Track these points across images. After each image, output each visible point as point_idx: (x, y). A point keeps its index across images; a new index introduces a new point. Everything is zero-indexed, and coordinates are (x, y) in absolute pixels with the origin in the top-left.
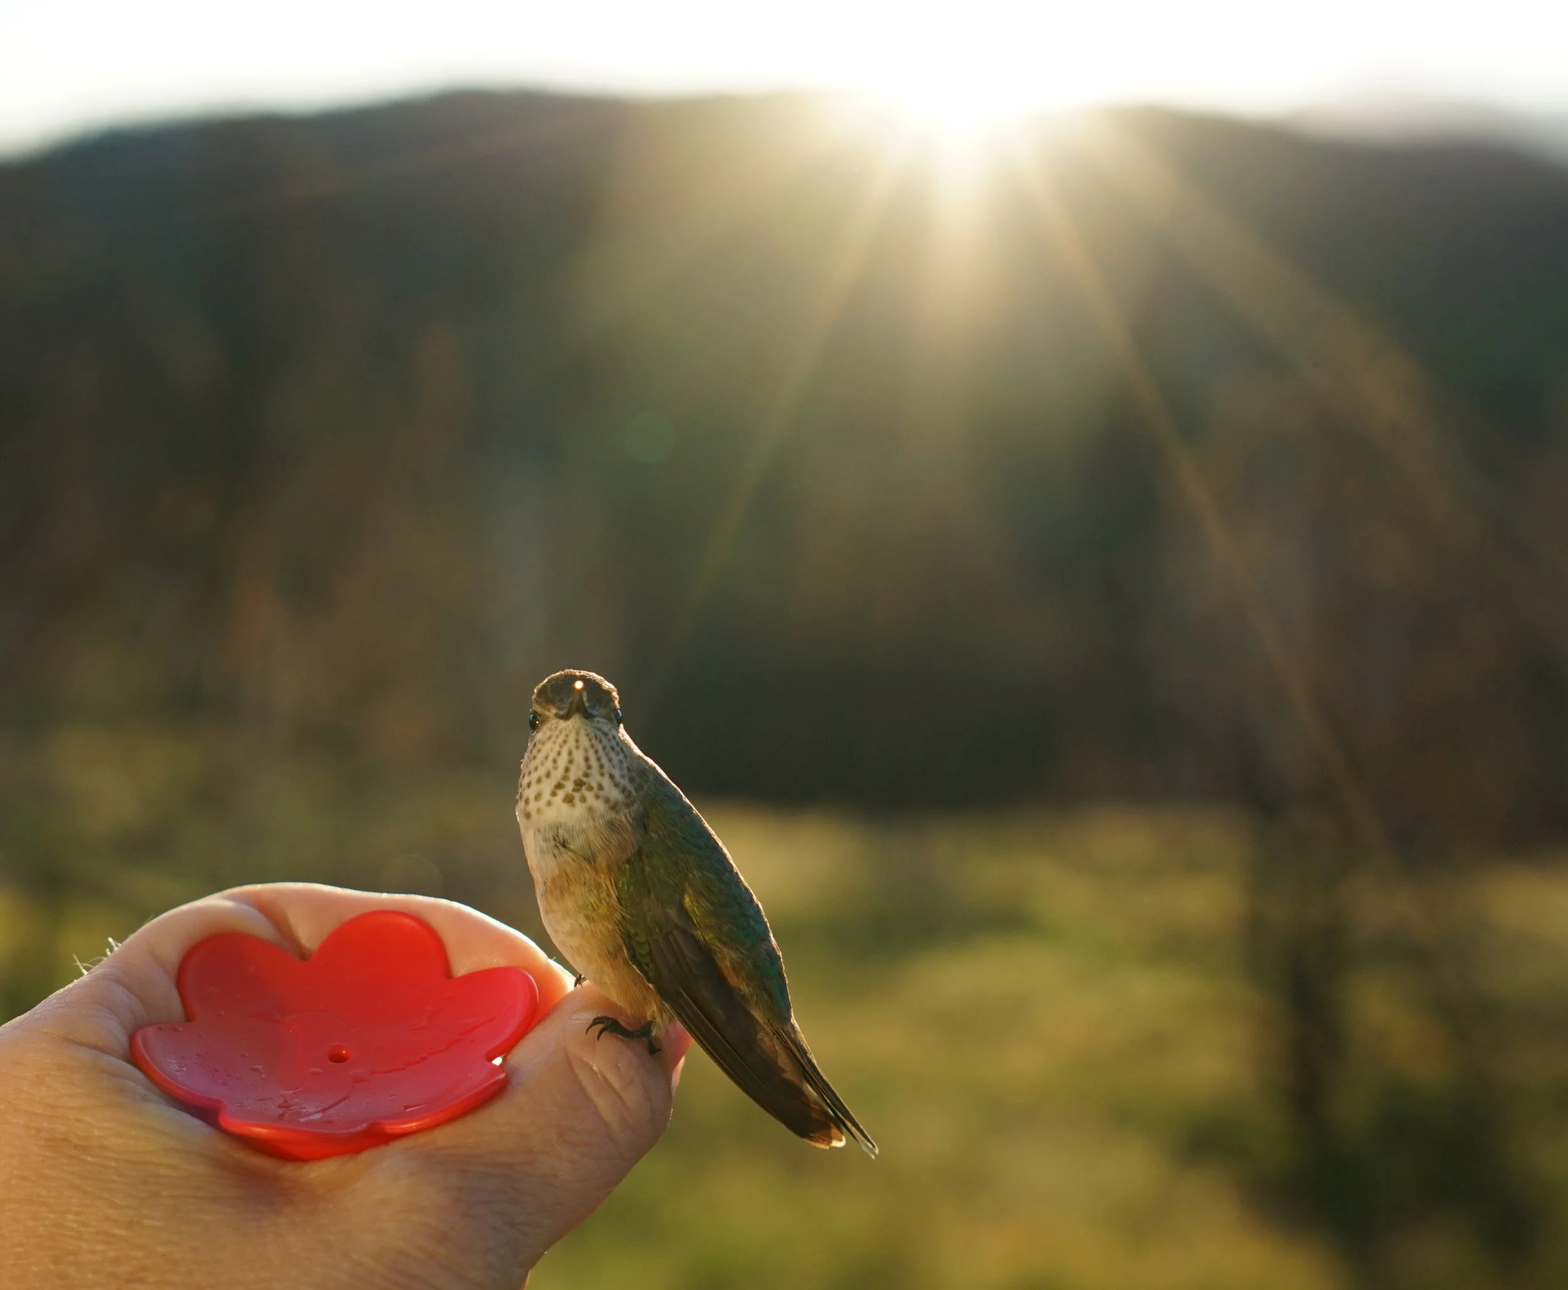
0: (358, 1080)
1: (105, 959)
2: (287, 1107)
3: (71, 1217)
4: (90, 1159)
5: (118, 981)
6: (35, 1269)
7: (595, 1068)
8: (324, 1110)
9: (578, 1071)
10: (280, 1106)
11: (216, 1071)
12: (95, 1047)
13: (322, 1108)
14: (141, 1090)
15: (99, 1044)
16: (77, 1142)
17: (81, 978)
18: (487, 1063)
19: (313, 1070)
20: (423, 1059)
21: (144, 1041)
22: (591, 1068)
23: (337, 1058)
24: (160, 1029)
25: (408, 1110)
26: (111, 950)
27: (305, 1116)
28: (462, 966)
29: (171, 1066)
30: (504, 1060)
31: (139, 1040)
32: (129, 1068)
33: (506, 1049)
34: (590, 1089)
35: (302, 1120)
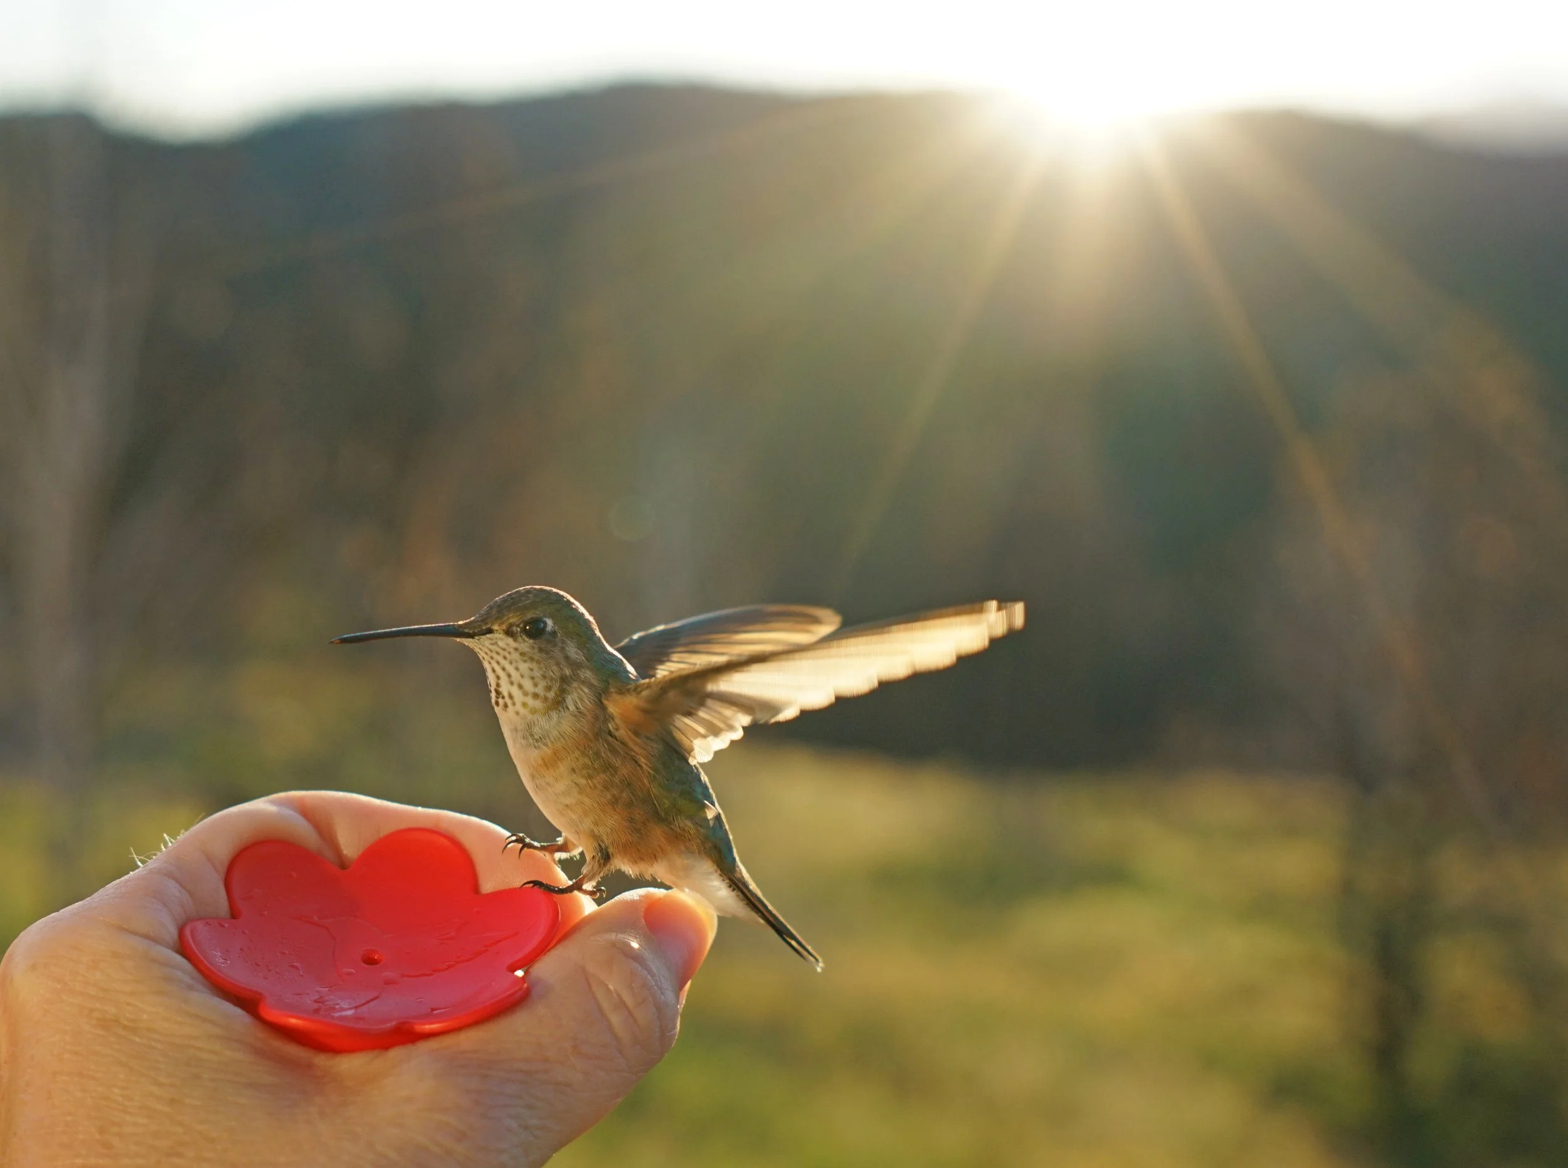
0: (388, 982)
1: (159, 854)
2: (323, 1002)
3: (116, 1090)
4: (137, 1039)
5: (170, 875)
6: (81, 1136)
7: (611, 987)
8: (356, 1007)
9: (594, 988)
10: (316, 1001)
11: (258, 965)
12: (146, 937)
13: (354, 1005)
14: (187, 979)
15: (152, 934)
16: (126, 1023)
17: (137, 871)
18: (510, 974)
19: (345, 970)
20: (450, 967)
21: (192, 932)
22: (607, 986)
23: (370, 961)
24: (207, 923)
25: (435, 1012)
26: (166, 846)
27: (338, 1012)
28: (488, 885)
29: (217, 958)
30: (526, 973)
31: (187, 932)
32: (179, 959)
33: (527, 963)
34: (606, 1006)
35: (337, 1015)
